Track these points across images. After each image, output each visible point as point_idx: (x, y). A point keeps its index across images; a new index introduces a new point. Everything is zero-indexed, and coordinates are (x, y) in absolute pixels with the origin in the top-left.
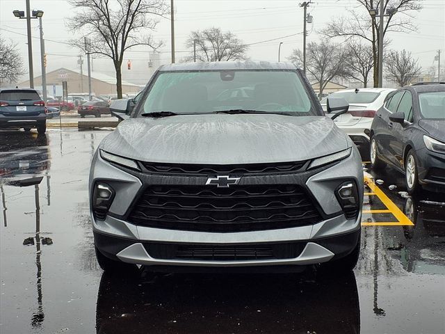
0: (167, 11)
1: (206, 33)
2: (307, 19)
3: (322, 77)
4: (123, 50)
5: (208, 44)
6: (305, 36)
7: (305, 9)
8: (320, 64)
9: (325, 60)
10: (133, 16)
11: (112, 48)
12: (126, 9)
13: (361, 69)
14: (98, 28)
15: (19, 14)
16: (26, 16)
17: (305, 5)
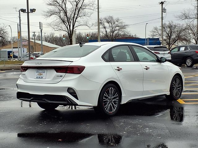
0: (96, 8)
1: (106, 19)
2: (163, 10)
3: (170, 41)
4: (73, 28)
5: (107, 25)
6: (162, 19)
7: (162, 5)
8: (168, 35)
9: (171, 32)
10: (79, 11)
11: (67, 27)
12: (75, 7)
13: (194, 37)
14: (60, 17)
15: (23, 11)
16: (27, 12)
17: (162, 3)
